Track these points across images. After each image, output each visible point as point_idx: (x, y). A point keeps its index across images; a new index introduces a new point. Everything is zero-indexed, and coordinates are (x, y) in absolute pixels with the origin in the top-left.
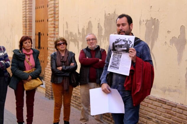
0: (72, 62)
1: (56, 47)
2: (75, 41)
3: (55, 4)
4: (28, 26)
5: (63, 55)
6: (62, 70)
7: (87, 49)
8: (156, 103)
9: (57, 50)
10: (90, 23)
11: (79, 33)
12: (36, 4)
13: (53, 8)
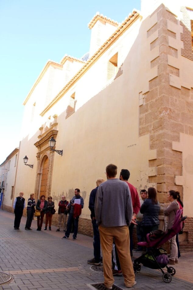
0: (53, 205)
1: (48, 199)
2: (57, 199)
3: (50, 185)
4: (37, 193)
5: (50, 202)
6: (49, 207)
7: (62, 201)
8: (84, 220)
9: (48, 200)
10: (63, 192)
11: (59, 196)
12: (41, 184)
13: (49, 186)
